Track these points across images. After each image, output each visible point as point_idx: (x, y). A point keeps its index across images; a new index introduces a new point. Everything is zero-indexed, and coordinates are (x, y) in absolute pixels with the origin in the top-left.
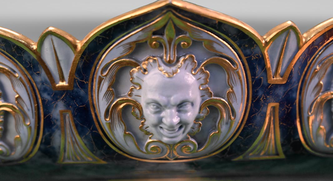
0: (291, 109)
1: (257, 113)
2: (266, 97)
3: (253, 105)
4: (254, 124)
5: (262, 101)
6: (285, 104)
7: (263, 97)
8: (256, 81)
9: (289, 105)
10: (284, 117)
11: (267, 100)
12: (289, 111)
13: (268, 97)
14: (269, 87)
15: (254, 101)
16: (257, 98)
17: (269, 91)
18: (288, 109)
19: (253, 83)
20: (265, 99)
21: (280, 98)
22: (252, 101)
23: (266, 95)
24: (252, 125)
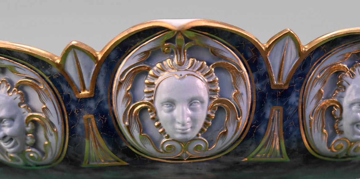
0: (107, 119)
1: (76, 125)
2: (79, 110)
3: (69, 118)
4: (77, 134)
5: (76, 113)
6: (99, 115)
7: (77, 111)
8: (64, 96)
9: (104, 116)
10: (102, 127)
11: (80, 112)
12: (105, 121)
13: (81, 110)
14: (79, 101)
15: (69, 114)
16: (71, 111)
17: (81, 105)
18: (104, 120)
19: (63, 98)
20: (78, 112)
21: (93, 110)
22: (68, 114)
23: (79, 108)
24: (75, 135)
